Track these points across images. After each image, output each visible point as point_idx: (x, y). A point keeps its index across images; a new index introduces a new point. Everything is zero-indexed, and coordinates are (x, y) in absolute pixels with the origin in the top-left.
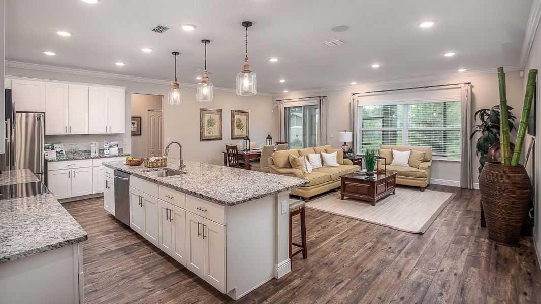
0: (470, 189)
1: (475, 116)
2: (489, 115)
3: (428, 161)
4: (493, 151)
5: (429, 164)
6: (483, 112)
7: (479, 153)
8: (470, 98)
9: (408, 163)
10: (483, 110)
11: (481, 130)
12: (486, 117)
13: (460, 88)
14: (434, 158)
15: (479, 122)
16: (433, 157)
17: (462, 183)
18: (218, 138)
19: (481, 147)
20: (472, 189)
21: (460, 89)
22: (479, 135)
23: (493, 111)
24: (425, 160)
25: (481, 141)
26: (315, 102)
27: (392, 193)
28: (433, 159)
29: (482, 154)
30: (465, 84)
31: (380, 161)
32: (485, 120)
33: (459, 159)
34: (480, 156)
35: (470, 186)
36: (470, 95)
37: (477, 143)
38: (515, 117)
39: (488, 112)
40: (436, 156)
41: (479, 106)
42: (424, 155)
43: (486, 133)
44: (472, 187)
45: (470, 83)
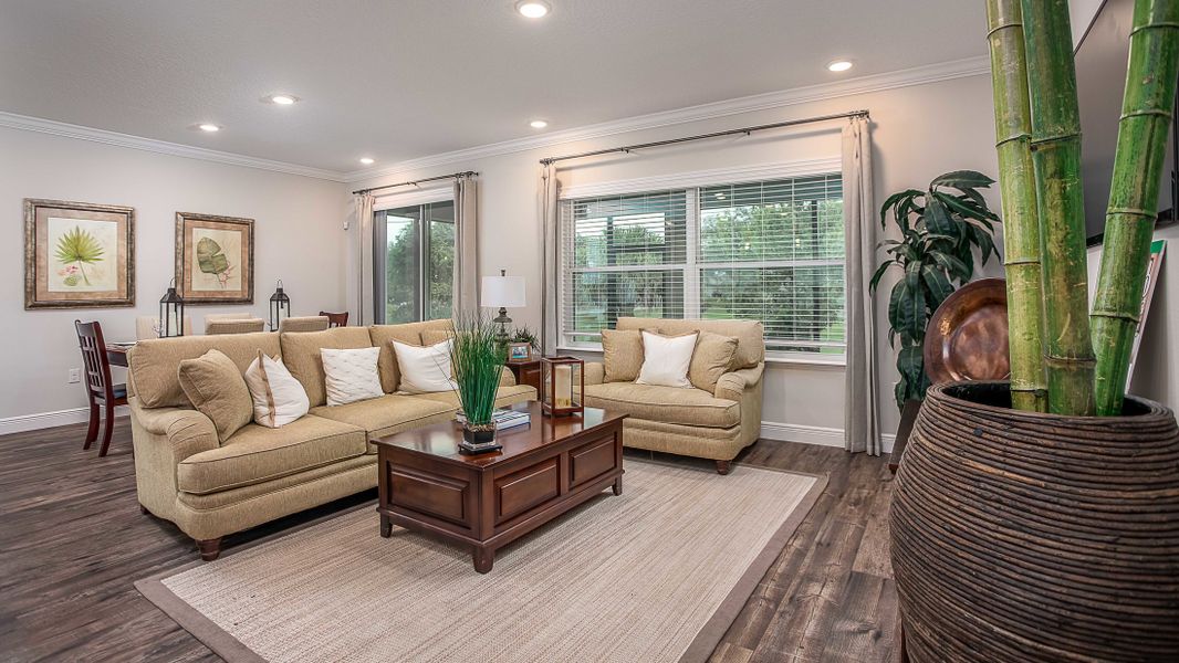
0: (873, 454)
1: (883, 214)
2: (920, 211)
3: (751, 367)
4: (946, 324)
5: (751, 376)
6: (903, 202)
7: (898, 337)
8: (866, 160)
9: (688, 375)
10: (903, 195)
11: (902, 258)
12: (913, 217)
13: (840, 130)
14: (771, 357)
15: (894, 232)
16: (767, 353)
17: (849, 437)
18: (115, 298)
19: (902, 316)
20: (878, 453)
21: (839, 135)
22: (895, 275)
23: (936, 195)
24: (738, 365)
25: (903, 295)
26: (446, 193)
27: (609, 490)
28: (766, 359)
29: (905, 342)
30: (851, 116)
31: (561, 371)
32: (912, 227)
33: (842, 360)
34: (899, 346)
35: (873, 444)
36: (865, 150)
37: (889, 302)
38: (995, 218)
39: (920, 202)
40: (780, 348)
41: (894, 184)
42: (733, 347)
43: (915, 266)
44: (877, 447)
45: (867, 113)
